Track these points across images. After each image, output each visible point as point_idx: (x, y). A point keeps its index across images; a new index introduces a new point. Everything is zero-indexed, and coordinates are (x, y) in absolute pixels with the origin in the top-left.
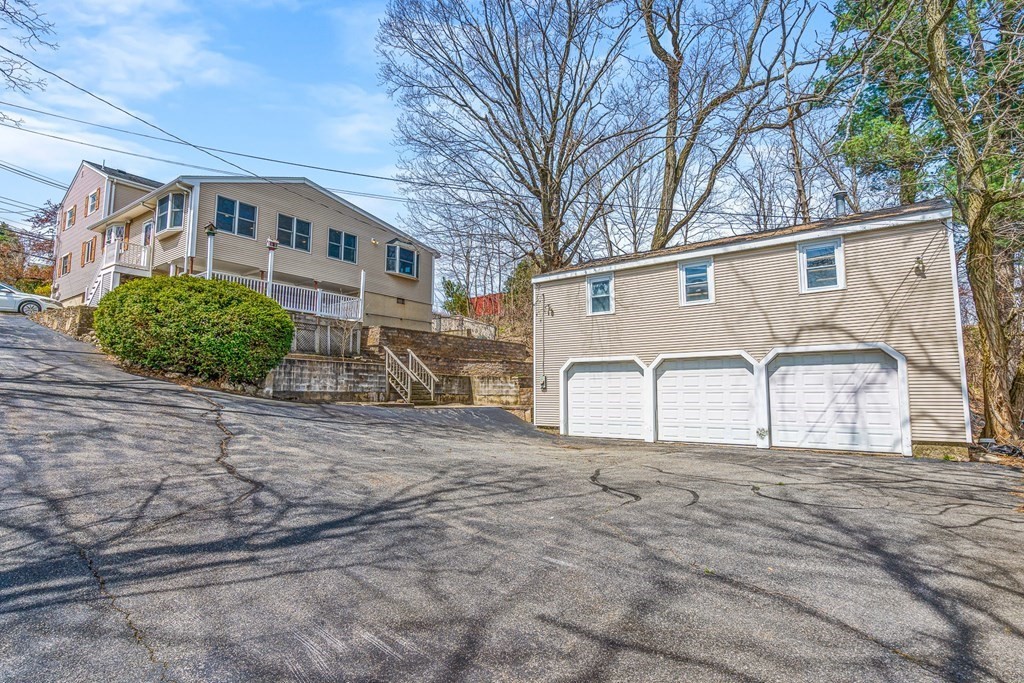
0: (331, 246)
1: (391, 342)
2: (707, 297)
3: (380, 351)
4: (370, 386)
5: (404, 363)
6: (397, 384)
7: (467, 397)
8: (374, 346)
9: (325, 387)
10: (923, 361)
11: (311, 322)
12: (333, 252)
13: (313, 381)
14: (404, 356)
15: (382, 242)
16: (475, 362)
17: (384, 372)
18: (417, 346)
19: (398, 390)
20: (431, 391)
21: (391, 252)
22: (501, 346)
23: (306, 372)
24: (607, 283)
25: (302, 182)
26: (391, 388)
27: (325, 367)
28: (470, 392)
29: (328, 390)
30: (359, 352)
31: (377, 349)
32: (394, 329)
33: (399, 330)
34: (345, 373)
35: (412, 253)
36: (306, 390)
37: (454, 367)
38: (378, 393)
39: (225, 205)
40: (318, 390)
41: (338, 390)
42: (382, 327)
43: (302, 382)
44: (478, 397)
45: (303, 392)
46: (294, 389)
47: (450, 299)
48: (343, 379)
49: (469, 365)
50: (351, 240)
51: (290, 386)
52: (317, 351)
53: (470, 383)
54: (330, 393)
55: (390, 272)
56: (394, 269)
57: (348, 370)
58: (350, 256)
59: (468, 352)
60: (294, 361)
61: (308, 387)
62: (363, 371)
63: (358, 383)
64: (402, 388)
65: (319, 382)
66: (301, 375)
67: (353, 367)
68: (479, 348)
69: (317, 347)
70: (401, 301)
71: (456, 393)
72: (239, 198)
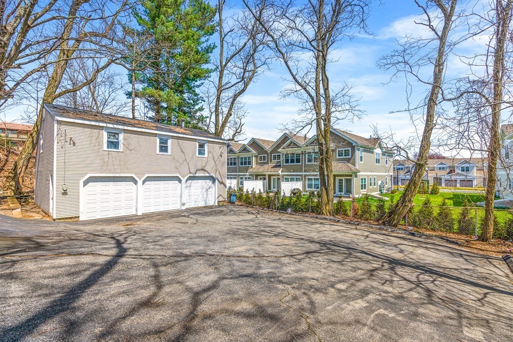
2: (167, 152)
10: (221, 181)
24: (118, 134)
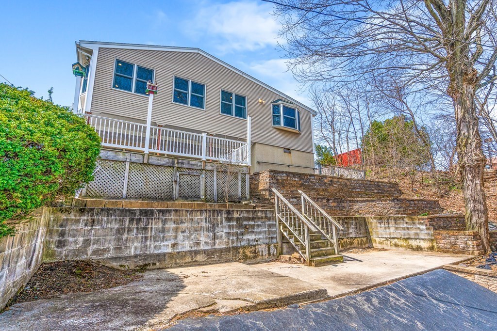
0: (223, 105)
1: (281, 185)
3: (270, 195)
4: (258, 237)
5: (295, 205)
6: (290, 234)
7: (365, 239)
8: (264, 190)
9: (198, 244)
11: (195, 167)
12: (226, 109)
13: (180, 237)
14: (295, 198)
15: (269, 102)
16: (364, 201)
17: (274, 219)
18: (307, 188)
19: (292, 241)
20: (334, 241)
21: (276, 108)
22: (379, 186)
23: (171, 225)
25: (196, 51)
26: (283, 237)
27: (198, 217)
28: (368, 234)
29: (202, 247)
30: (248, 197)
31: (267, 193)
32: (283, 172)
33: (288, 173)
34: (225, 223)
35: (294, 110)
36: (170, 250)
37: (344, 207)
38: (268, 246)
39: (123, 68)
40: (188, 249)
41: (217, 246)
42: (271, 171)
43: (164, 239)
44: (378, 240)
45: (164, 255)
46: (152, 250)
47: (320, 158)
48: (222, 231)
49: (359, 205)
50: (241, 100)
51: (146, 247)
52: (203, 197)
53: (366, 225)
54: (205, 252)
55: (277, 126)
56: (279, 123)
57: (229, 219)
58: (240, 113)
59: (352, 192)
60: (152, 212)
61: (174, 245)
62: (248, 219)
63: (242, 234)
64: (296, 240)
65: (188, 238)
66: (163, 230)
67: (235, 215)
68: (360, 187)
69: (202, 193)
70: (288, 150)
71: (354, 236)
72: (137, 62)
